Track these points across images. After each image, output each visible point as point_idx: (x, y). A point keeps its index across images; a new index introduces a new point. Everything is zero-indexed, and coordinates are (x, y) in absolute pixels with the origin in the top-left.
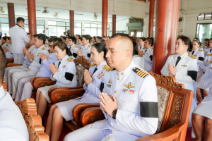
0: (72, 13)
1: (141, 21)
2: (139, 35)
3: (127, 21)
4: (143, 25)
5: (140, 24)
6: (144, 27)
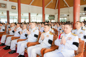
0: (29, 14)
1: (54, 16)
2: (52, 21)
3: (48, 16)
4: (54, 18)
5: (53, 17)
6: (55, 18)
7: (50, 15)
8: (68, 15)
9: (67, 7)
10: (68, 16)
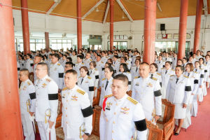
3: (88, 37)
5: (99, 40)
6: (103, 43)
7: (91, 36)
8: (129, 36)
9: (129, 20)
10: (130, 38)
